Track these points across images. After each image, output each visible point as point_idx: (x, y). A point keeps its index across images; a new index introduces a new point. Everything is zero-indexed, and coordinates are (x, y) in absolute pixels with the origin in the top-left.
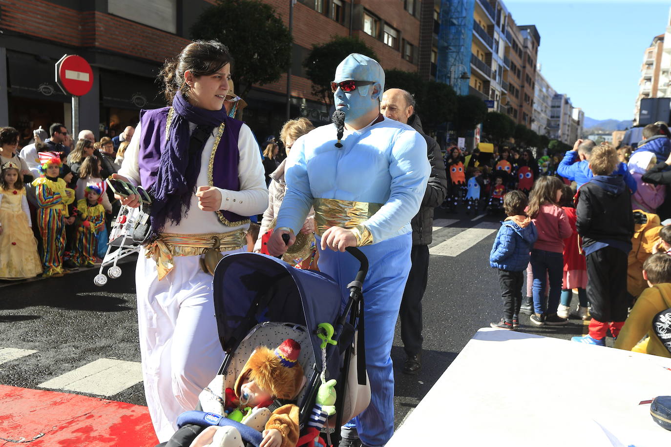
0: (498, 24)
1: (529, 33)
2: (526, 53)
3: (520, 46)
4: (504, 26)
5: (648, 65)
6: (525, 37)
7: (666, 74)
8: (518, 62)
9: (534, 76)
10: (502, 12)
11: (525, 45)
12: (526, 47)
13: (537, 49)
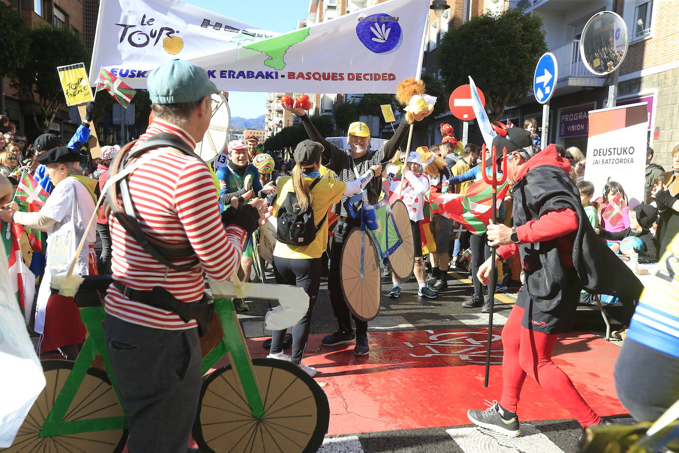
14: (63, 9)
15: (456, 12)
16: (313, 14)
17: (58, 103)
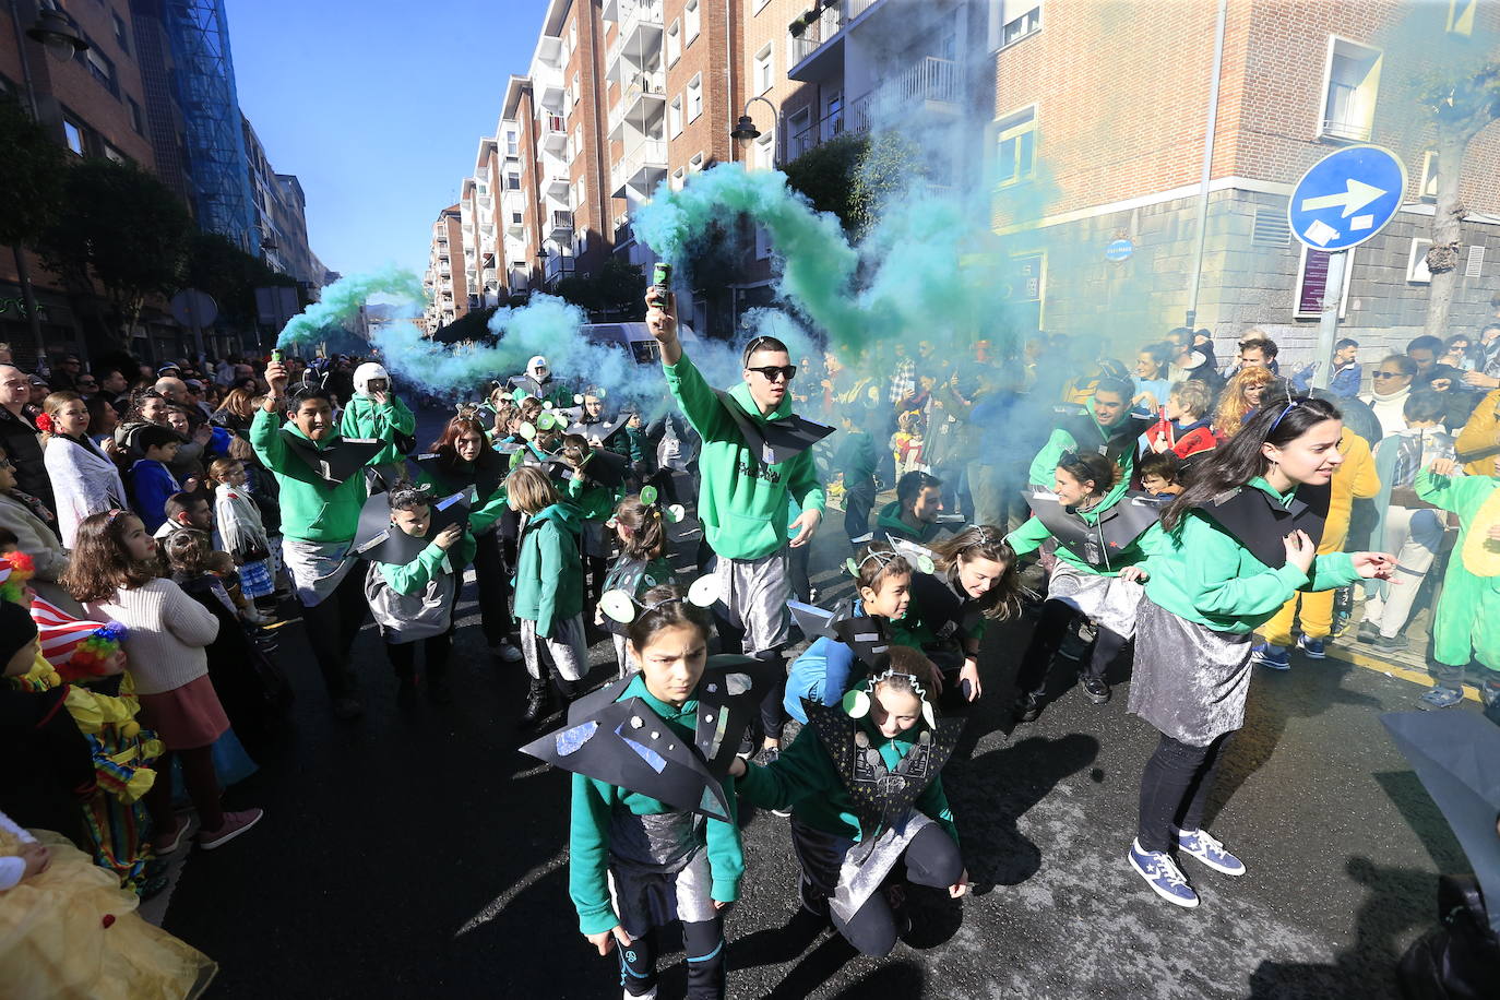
0: (258, 170)
1: (291, 187)
2: (292, 214)
3: (284, 203)
4: (264, 174)
5: (438, 243)
6: (287, 192)
7: (471, 256)
8: (286, 225)
11: (289, 203)
12: (291, 206)
13: (303, 208)
16: (483, 169)
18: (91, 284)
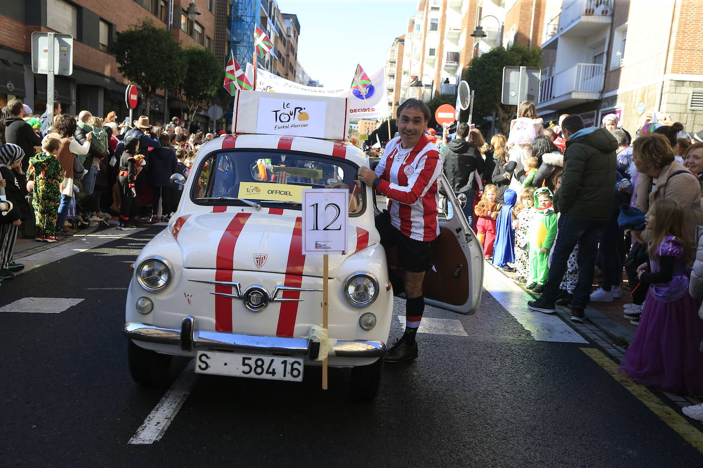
0: (270, 16)
1: (291, 22)
2: (289, 42)
3: (284, 35)
4: (274, 17)
5: (391, 62)
6: (288, 26)
7: (406, 75)
8: (283, 51)
9: (295, 64)
10: (273, 4)
11: (288, 35)
12: (289, 36)
13: (297, 37)
14: (201, 23)
15: (519, 28)
16: (421, 12)
17: (198, 102)
18: (182, 97)
